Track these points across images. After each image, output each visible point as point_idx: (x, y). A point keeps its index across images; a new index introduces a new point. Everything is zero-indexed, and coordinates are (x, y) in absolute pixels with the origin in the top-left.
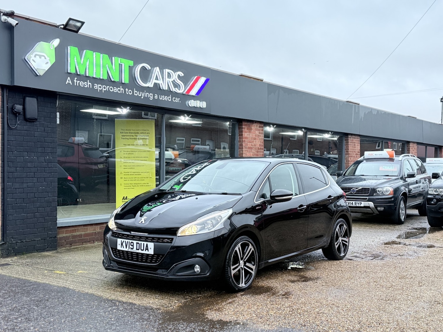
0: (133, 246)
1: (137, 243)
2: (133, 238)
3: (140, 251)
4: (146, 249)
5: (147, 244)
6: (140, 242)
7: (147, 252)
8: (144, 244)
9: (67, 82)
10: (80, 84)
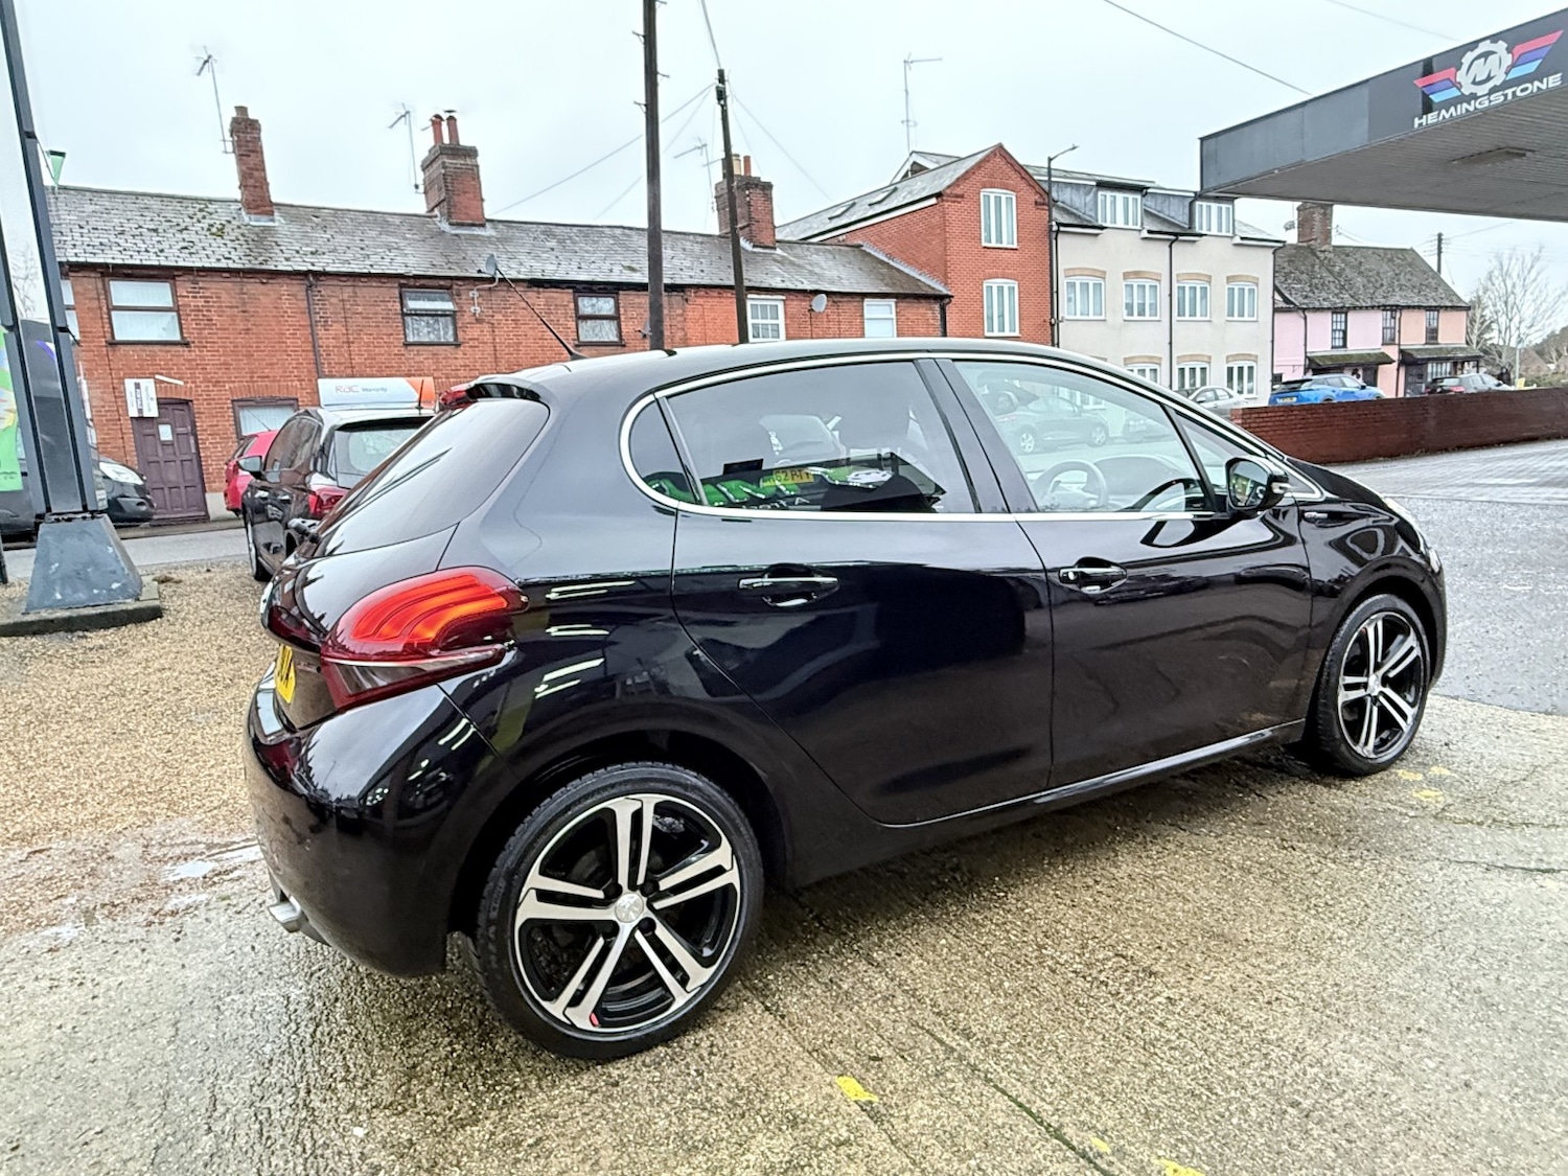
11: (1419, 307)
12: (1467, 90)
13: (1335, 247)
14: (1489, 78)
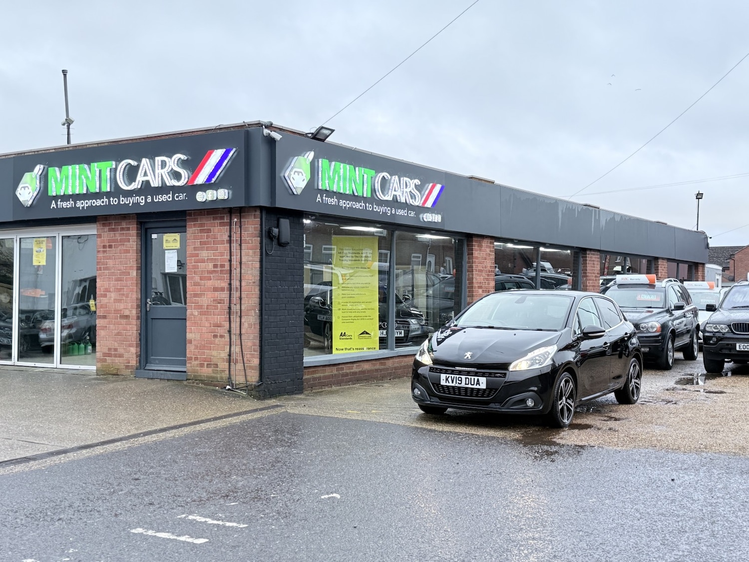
0: (461, 381)
1: (466, 378)
2: (460, 373)
3: (470, 386)
4: (477, 384)
5: (478, 380)
6: (469, 377)
7: (478, 387)
8: (474, 379)
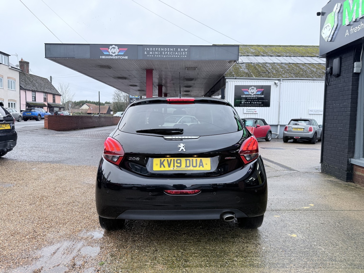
9: (346, 34)
10: (355, 30)
11: (51, 94)
12: (111, 54)
13: (30, 74)
14: (115, 53)
